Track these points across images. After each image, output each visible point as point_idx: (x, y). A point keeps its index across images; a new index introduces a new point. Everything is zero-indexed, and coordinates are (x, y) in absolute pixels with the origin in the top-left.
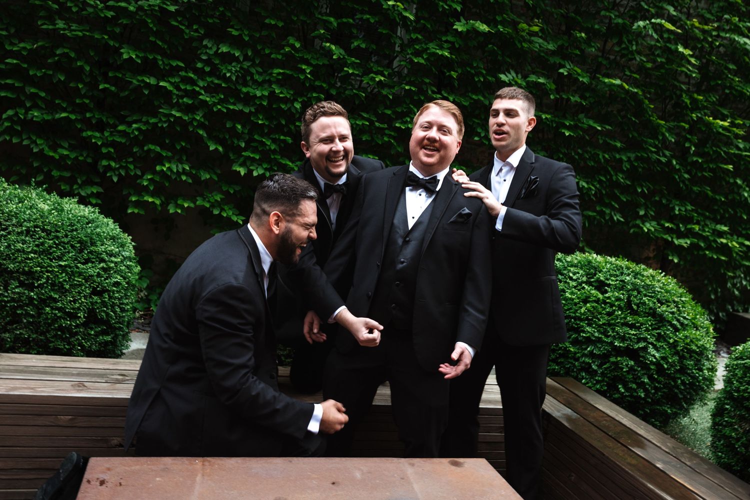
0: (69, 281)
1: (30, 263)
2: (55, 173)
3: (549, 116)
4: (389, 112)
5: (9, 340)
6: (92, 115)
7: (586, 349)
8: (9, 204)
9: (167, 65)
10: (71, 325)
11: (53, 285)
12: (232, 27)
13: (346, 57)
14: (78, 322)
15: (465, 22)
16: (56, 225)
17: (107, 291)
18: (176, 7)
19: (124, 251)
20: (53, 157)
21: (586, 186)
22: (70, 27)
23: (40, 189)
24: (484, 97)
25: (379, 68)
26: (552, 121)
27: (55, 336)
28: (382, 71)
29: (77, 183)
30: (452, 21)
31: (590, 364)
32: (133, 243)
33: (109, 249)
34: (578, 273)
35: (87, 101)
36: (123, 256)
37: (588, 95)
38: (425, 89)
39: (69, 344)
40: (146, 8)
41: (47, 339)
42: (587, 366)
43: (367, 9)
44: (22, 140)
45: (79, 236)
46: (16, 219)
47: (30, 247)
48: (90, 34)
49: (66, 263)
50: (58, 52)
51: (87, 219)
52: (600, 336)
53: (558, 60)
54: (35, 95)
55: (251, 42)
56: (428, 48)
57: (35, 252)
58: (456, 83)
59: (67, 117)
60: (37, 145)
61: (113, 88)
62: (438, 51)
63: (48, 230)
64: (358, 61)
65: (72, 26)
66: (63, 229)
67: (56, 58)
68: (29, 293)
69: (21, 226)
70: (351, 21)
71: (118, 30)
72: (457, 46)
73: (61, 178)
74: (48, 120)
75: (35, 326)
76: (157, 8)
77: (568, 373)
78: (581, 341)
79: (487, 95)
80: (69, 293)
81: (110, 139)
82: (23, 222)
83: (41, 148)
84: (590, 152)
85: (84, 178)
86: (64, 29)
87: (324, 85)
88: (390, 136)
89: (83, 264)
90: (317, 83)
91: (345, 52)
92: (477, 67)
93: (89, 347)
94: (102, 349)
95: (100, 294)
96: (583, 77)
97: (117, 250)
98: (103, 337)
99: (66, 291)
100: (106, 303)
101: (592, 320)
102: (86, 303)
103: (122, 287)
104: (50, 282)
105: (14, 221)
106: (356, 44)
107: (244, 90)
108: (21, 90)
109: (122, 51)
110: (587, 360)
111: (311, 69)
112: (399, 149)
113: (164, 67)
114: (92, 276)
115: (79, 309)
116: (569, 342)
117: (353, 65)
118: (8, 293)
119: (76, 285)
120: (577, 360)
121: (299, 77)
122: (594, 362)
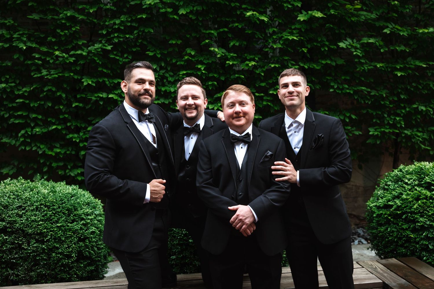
0: (64, 235)
1: (40, 227)
2: (54, 165)
3: (381, 65)
4: (263, 84)
5: (34, 276)
6: (71, 124)
7: (422, 235)
8: (25, 193)
9: (112, 83)
10: (68, 262)
11: (55, 239)
12: (149, 50)
13: (227, 54)
14: (72, 260)
15: (306, 13)
16: (53, 201)
17: (88, 238)
18: (112, 46)
19: (96, 211)
20: (51, 155)
21: (424, 109)
22: (50, 72)
23: (43, 179)
24: (331, 60)
25: (252, 57)
26: (387, 67)
27: (60, 270)
28: (254, 58)
29: (68, 169)
30: (296, 14)
31: (428, 245)
32: (102, 204)
33: (86, 211)
34: (412, 179)
35: (66, 116)
36: (95, 214)
37: (411, 43)
38: (286, 64)
39: (69, 274)
40: (93, 51)
41: (56, 273)
42: (425, 247)
43: (235, 19)
44: (32, 148)
45: (67, 206)
46: (30, 202)
47: (39, 218)
48: (63, 75)
49: (61, 224)
50: (45, 89)
51: (71, 194)
52: (431, 223)
53: (382, 24)
54: (36, 118)
55: (163, 57)
56: (282, 37)
57: (42, 220)
58: (308, 56)
59: (56, 129)
60: (41, 149)
61: (81, 105)
62: (289, 37)
63: (48, 205)
64: (235, 55)
65: (51, 72)
66: (57, 204)
67: (45, 94)
68: (42, 246)
69: (33, 205)
70: (226, 30)
71: (78, 68)
72: (303, 30)
73: (58, 167)
74: (45, 132)
75: (47, 266)
76: (100, 50)
77: (413, 253)
78: (418, 229)
79: (333, 59)
80: (65, 242)
81: (84, 137)
82: (34, 203)
83: (43, 150)
84: (423, 84)
85: (72, 165)
86: (47, 75)
87: (216, 75)
88: (268, 101)
89: (71, 223)
90: (211, 75)
91: (226, 50)
92: (322, 41)
93: (82, 275)
94: (89, 275)
95: (83, 240)
96: (404, 32)
97: (91, 211)
98: (89, 267)
99: (63, 241)
100: (88, 246)
101: (423, 212)
102: (75, 247)
103: (97, 234)
104: (53, 237)
105: (29, 203)
106: (232, 44)
107: (163, 89)
108: (27, 117)
109: (83, 80)
110: (425, 242)
111: (205, 66)
112: (276, 108)
113: (110, 85)
114: (77, 230)
115: (72, 251)
116: (410, 231)
117: (233, 58)
118: (31, 248)
119: (68, 237)
120: (418, 243)
121: (197, 73)
122: (430, 243)
